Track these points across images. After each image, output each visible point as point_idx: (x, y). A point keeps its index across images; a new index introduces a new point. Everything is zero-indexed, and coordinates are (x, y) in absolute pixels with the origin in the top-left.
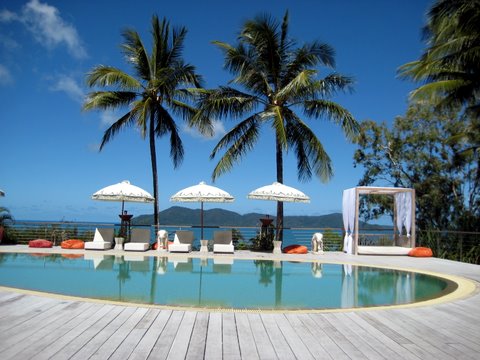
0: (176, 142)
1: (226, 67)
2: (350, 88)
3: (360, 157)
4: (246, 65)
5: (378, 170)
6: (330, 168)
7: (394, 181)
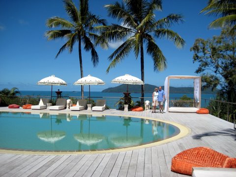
0: (94, 54)
1: (110, 15)
2: (181, 21)
3: (196, 58)
4: (121, 13)
5: (206, 64)
6: (165, 65)
7: (215, 70)
